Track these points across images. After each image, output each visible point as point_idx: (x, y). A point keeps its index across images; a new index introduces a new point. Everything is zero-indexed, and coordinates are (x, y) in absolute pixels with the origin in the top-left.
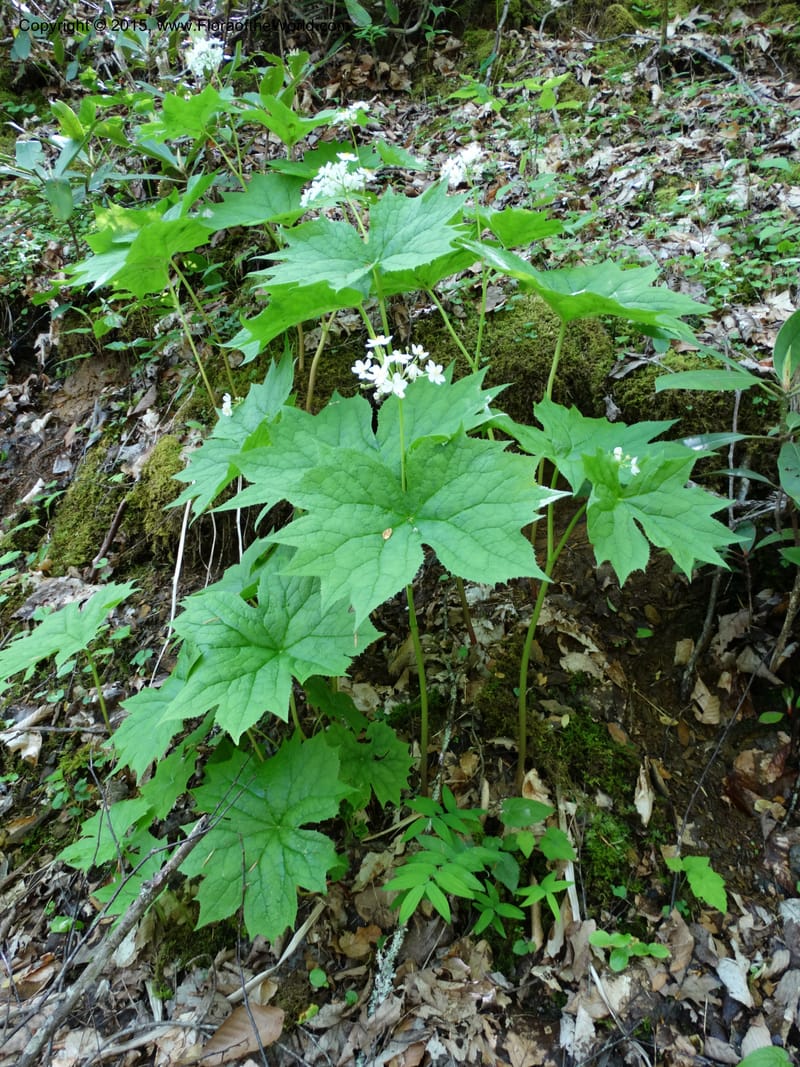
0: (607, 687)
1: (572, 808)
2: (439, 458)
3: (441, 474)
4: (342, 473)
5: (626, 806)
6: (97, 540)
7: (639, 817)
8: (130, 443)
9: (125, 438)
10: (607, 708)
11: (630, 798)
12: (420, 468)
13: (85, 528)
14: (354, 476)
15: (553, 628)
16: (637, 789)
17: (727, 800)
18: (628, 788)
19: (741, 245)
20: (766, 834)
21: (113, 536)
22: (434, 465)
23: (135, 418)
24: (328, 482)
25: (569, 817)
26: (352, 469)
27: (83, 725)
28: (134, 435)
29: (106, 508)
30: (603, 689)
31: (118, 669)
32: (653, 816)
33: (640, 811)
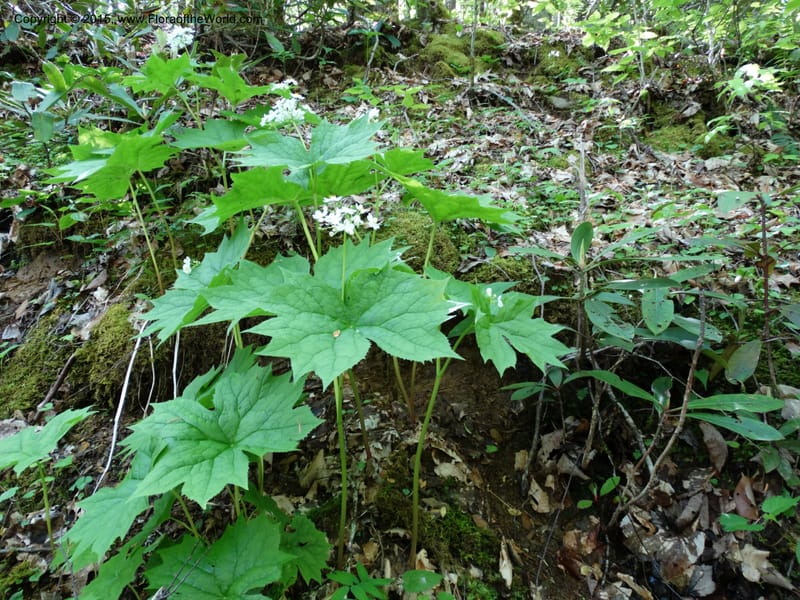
0: (470, 487)
1: (454, 578)
2: (373, 283)
3: (374, 295)
4: (301, 291)
5: (493, 574)
6: (43, 389)
7: (505, 581)
8: (80, 312)
9: (76, 308)
10: (471, 503)
11: (496, 568)
12: (358, 290)
13: (33, 379)
14: (310, 294)
15: (428, 445)
16: (501, 560)
17: (562, 567)
18: (493, 560)
19: (532, 198)
20: (592, 590)
21: (59, 386)
22: (369, 288)
23: (87, 293)
24: (290, 297)
25: (453, 585)
26: (309, 288)
27: (19, 546)
28: (85, 306)
29: (53, 364)
30: (467, 489)
31: (57, 495)
32: (513, 580)
33: (504, 577)
